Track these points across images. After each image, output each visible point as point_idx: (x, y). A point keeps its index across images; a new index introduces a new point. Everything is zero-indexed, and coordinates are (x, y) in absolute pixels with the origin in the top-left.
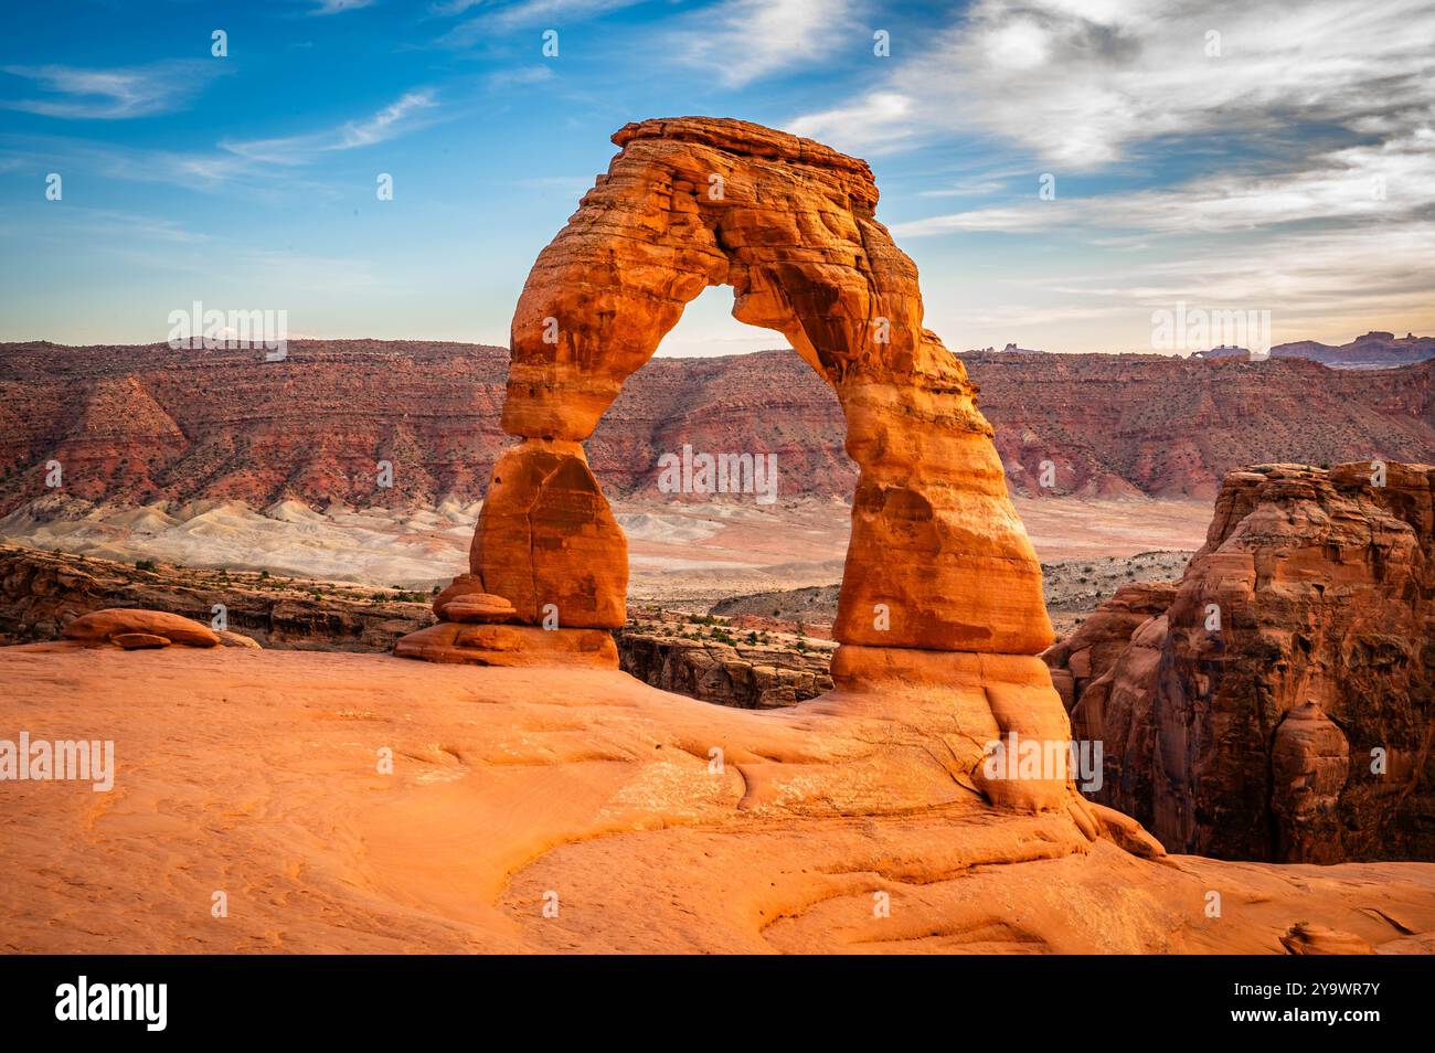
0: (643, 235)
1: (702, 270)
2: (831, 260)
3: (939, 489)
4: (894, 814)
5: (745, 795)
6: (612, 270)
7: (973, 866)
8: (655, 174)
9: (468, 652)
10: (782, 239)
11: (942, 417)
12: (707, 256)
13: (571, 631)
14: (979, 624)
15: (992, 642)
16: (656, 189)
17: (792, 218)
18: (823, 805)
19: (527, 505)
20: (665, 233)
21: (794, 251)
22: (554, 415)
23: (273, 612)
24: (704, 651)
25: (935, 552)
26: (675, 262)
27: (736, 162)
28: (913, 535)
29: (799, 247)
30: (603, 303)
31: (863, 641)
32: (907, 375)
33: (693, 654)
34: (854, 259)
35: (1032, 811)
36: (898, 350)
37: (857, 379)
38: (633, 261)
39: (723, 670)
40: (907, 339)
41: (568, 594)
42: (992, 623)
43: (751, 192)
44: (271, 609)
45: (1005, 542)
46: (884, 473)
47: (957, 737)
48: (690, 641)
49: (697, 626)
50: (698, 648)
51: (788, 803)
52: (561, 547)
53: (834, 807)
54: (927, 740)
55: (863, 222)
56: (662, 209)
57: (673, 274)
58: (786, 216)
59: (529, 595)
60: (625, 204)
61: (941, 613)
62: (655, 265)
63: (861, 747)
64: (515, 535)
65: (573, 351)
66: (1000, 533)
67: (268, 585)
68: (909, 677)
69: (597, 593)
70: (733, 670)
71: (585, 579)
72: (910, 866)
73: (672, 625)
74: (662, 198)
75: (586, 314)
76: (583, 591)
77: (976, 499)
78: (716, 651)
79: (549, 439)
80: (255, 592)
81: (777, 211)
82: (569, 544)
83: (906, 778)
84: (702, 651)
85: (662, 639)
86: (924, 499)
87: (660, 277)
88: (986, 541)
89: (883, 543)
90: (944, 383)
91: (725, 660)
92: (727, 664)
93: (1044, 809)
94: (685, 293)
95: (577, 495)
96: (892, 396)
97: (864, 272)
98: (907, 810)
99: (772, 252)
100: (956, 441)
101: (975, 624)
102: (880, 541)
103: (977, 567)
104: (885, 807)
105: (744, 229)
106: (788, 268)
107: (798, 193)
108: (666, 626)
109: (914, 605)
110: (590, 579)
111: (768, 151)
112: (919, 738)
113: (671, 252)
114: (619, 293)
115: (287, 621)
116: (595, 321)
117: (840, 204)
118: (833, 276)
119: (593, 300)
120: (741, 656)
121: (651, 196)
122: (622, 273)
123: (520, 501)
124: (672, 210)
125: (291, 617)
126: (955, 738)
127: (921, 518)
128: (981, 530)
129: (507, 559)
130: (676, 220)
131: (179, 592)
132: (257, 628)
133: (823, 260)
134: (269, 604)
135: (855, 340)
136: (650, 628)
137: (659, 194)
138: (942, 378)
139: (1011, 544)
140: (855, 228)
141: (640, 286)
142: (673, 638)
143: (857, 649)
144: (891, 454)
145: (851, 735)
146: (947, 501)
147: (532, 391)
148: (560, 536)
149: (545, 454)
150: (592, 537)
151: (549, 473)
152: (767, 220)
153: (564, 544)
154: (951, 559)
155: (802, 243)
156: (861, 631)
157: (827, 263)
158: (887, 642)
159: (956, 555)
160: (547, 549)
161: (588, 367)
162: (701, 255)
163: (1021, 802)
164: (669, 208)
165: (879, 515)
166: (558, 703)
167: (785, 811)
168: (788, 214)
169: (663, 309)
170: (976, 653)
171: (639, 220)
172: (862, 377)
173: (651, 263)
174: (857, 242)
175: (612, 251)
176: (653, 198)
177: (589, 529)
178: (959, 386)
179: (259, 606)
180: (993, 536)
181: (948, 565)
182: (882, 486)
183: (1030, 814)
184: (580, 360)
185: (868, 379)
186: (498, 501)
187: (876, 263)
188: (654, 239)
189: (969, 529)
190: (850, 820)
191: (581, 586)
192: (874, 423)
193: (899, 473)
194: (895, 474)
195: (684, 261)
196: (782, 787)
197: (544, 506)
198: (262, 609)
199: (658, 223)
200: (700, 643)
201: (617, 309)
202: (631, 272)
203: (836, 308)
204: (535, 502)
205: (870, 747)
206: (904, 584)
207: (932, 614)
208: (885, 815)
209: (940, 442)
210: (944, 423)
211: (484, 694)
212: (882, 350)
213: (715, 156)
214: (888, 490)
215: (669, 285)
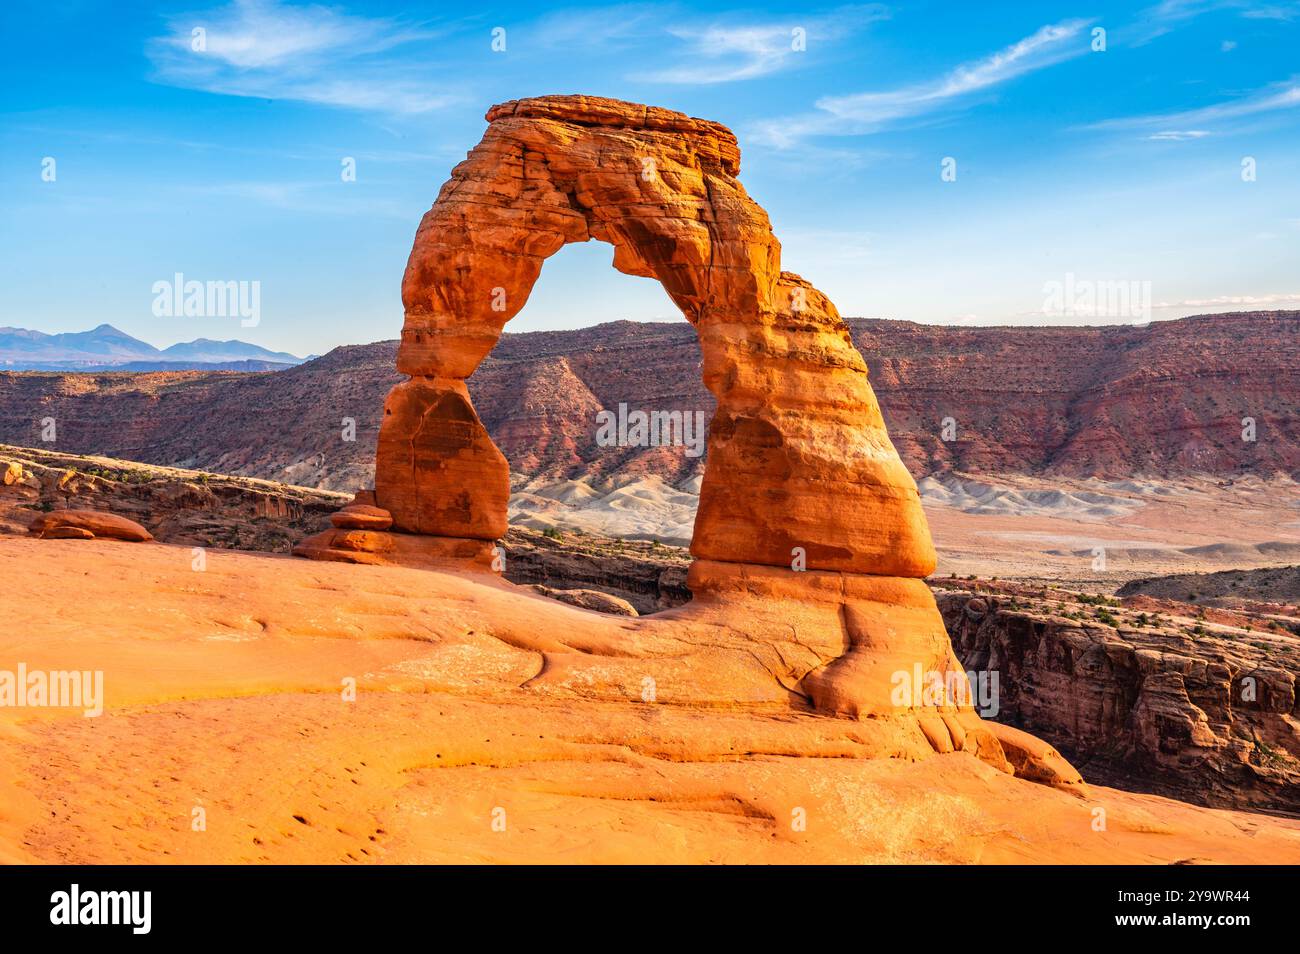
0: (494, 201)
1: (555, 228)
2: (669, 214)
3: (791, 419)
4: (690, 705)
5: (537, 676)
6: (464, 231)
7: (750, 754)
8: (506, 148)
9: (339, 551)
10: (624, 197)
11: (795, 353)
12: (559, 217)
13: (450, 540)
14: (837, 545)
15: (854, 562)
16: (505, 160)
17: (631, 179)
18: (616, 692)
19: (411, 433)
20: (517, 198)
21: (635, 208)
22: (433, 357)
23: (661, 579)
24: (1082, 631)
25: (786, 477)
26: (526, 223)
27: (581, 132)
28: (764, 461)
29: (640, 203)
30: (459, 260)
31: (716, 557)
32: (754, 314)
33: (1069, 634)
34: (696, 212)
35: (853, 714)
36: (741, 293)
37: (708, 319)
38: (484, 224)
39: (1102, 652)
40: (750, 281)
41: (444, 507)
42: (852, 544)
43: (593, 158)
44: (659, 576)
45: (862, 469)
46: (737, 404)
47: (792, 645)
48: (1066, 619)
49: (1081, 605)
50: (1074, 627)
51: (575, 687)
52: (439, 467)
53: (624, 694)
54: (755, 645)
55: (713, 179)
56: (515, 178)
57: (524, 233)
58: (625, 177)
59: (412, 508)
60: (478, 174)
61: (794, 533)
62: (505, 225)
63: (679, 647)
64: (401, 458)
65: (445, 302)
66: (857, 460)
67: (657, 553)
68: (758, 591)
69: (471, 508)
70: (1113, 652)
71: (460, 496)
72: (669, 745)
73: (1051, 603)
74: (513, 168)
75: (446, 270)
76: (458, 505)
77: (832, 428)
78: (1095, 631)
79: (430, 377)
80: (645, 559)
81: (616, 173)
82: (446, 465)
83: (719, 677)
84: (1080, 630)
85: (1037, 616)
86: (773, 427)
87: (510, 236)
88: (837, 467)
89: (732, 467)
90: (798, 322)
91: (1105, 641)
92: (1106, 646)
93: (871, 716)
94: (540, 249)
95: (456, 424)
96: (743, 335)
97: (708, 224)
98: (706, 703)
99: (617, 209)
100: (814, 374)
101: (831, 544)
102: (729, 465)
103: (830, 492)
104: (681, 698)
105: (591, 190)
106: (633, 223)
107: (637, 155)
108: (1044, 604)
109: (765, 524)
110: (465, 496)
111: (614, 120)
112: (747, 642)
113: (524, 214)
114: (472, 250)
115: (673, 587)
116: (454, 276)
117: (684, 162)
118: (671, 228)
119: (450, 258)
120: (1123, 638)
121: (501, 167)
122: (473, 234)
123: (406, 430)
124: (525, 178)
125: (676, 583)
126: (789, 646)
127: (772, 446)
128: (834, 457)
129: (394, 477)
130: (529, 186)
131: (578, 558)
132: (645, 593)
133: (662, 214)
134: (657, 571)
135: (701, 284)
136: (1027, 606)
137: (511, 165)
138: (795, 317)
139: (870, 471)
140: (702, 184)
141: (491, 245)
142: (1049, 617)
143: (710, 564)
144: (741, 388)
145: (672, 635)
146: (799, 429)
147: (418, 337)
148: (438, 458)
149: (426, 389)
150: (469, 460)
151: (430, 406)
152: (608, 181)
153: (442, 466)
154: (801, 483)
155: (642, 200)
156: (712, 546)
157: (667, 217)
158: (741, 558)
159: (807, 480)
160: (426, 470)
161: (462, 316)
162: (551, 215)
163: (844, 707)
164: (522, 176)
165: (730, 442)
166: (396, 593)
167: (570, 692)
168: (628, 175)
169: (521, 263)
170: (839, 572)
171: (488, 187)
172: (711, 318)
173: (502, 224)
174: (702, 196)
175: (463, 216)
176: (503, 168)
177: (467, 453)
178: (815, 324)
179: (648, 572)
180: (849, 462)
181: (800, 489)
182: (733, 416)
183: (851, 719)
184: (454, 309)
185: (717, 320)
186: (389, 429)
187: (718, 215)
188: (507, 203)
189: (822, 455)
190: (639, 705)
191: (456, 501)
192: (724, 359)
193: (751, 404)
194: (748, 405)
195: (534, 221)
196: (575, 672)
197: (426, 433)
198: (651, 575)
199: (510, 190)
200: (1078, 623)
201: (471, 264)
202: (482, 233)
203: (677, 257)
204: (418, 431)
205: (688, 647)
206: (753, 505)
207: (784, 534)
208: (679, 704)
209: (796, 376)
210: (797, 359)
211: (330, 584)
212: (727, 293)
213: (559, 129)
214: (739, 420)
215: (521, 242)
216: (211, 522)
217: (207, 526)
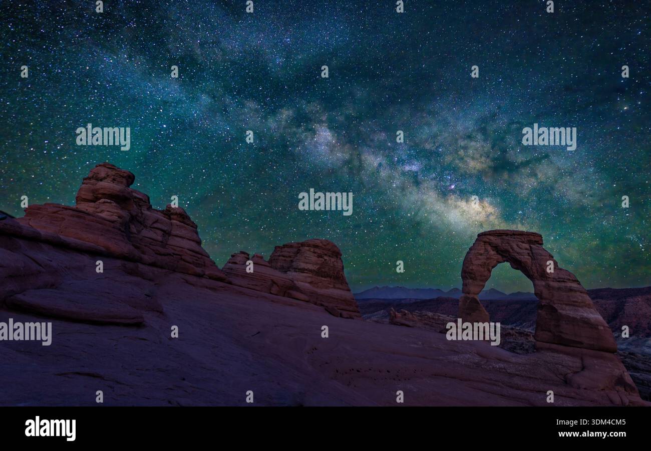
0: (478, 254)
3: (560, 305)
4: (525, 377)
6: (472, 261)
7: (539, 391)
8: (481, 242)
10: (509, 251)
11: (560, 287)
12: (495, 257)
14: (578, 340)
15: (585, 345)
16: (481, 245)
17: (510, 247)
18: (504, 371)
20: (484, 253)
21: (512, 254)
25: (559, 320)
26: (486, 259)
27: (497, 238)
28: (552, 316)
30: (471, 268)
31: (541, 340)
32: (546, 278)
34: (527, 254)
36: (541, 273)
38: (476, 259)
42: (583, 340)
43: (500, 243)
45: (584, 319)
46: (544, 301)
47: (561, 366)
53: (506, 371)
54: (549, 365)
55: (532, 246)
56: (483, 249)
57: (485, 261)
60: (475, 249)
61: (563, 336)
63: (526, 362)
65: (470, 277)
66: (582, 316)
68: (553, 351)
74: (482, 247)
75: (469, 270)
77: (573, 308)
81: (507, 246)
83: (536, 371)
86: (555, 307)
87: (482, 262)
88: (575, 318)
90: (560, 279)
93: (585, 389)
94: (490, 264)
95: (475, 305)
96: (544, 283)
97: (531, 256)
98: (530, 377)
100: (566, 293)
101: (576, 340)
103: (574, 325)
105: (502, 250)
106: (512, 257)
107: (510, 242)
109: (554, 333)
111: (505, 234)
112: (547, 364)
113: (485, 257)
114: (473, 265)
116: (471, 271)
117: (523, 242)
118: (520, 258)
119: (469, 267)
121: (480, 247)
122: (474, 262)
124: (485, 249)
127: (554, 312)
128: (574, 316)
135: (530, 270)
140: (529, 247)
141: (478, 264)
143: (540, 342)
144: (544, 296)
146: (562, 308)
147: (466, 286)
149: (468, 296)
151: (469, 300)
152: (505, 248)
155: (513, 252)
156: (540, 337)
157: (519, 255)
158: (549, 341)
159: (565, 321)
161: (475, 280)
162: (492, 257)
163: (576, 385)
165: (543, 311)
169: (486, 268)
170: (579, 348)
171: (477, 251)
173: (480, 259)
174: (529, 250)
175: (471, 258)
178: (565, 280)
180: (579, 317)
181: (564, 324)
183: (577, 388)
184: (472, 279)
185: (536, 280)
186: (460, 305)
187: (533, 254)
188: (481, 254)
189: (570, 315)
192: (539, 289)
193: (548, 301)
195: (488, 258)
197: (468, 306)
199: (482, 252)
201: (474, 268)
202: (476, 261)
203: (523, 265)
204: (466, 306)
205: (528, 363)
206: (550, 327)
207: (560, 336)
208: (521, 376)
209: (560, 294)
210: (561, 289)
212: (538, 273)
213: (492, 238)
214: (544, 305)
215: (485, 263)
216: (515, 341)
217: (514, 342)
